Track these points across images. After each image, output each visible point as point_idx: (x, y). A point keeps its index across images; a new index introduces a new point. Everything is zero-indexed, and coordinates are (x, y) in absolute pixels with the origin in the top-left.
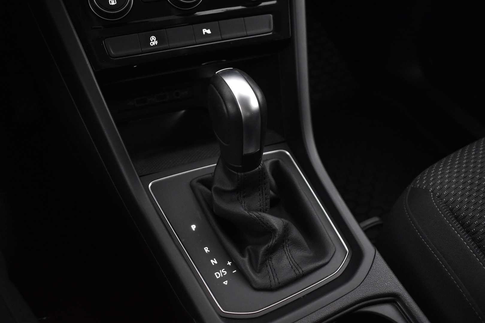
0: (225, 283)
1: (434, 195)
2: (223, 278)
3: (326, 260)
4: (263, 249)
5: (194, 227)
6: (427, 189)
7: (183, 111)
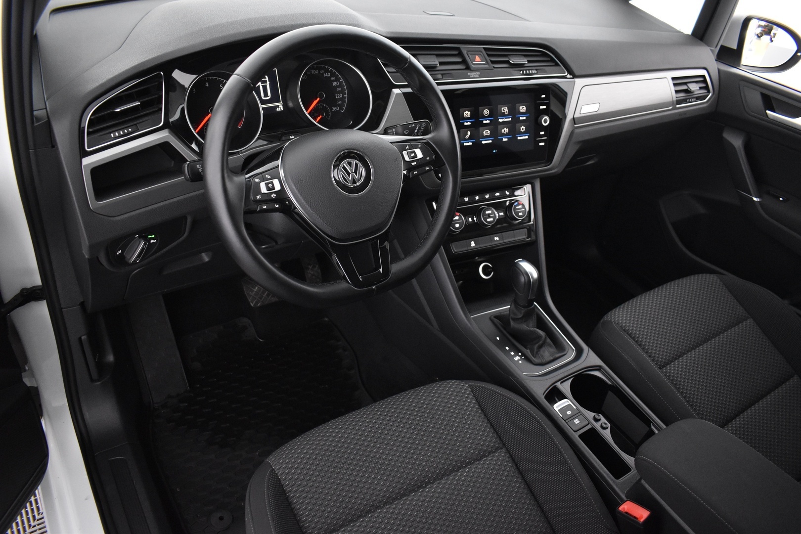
0: (520, 362)
1: (615, 323)
2: (519, 360)
3: (565, 353)
4: (536, 347)
5: (498, 338)
6: (611, 321)
7: (461, 282)
